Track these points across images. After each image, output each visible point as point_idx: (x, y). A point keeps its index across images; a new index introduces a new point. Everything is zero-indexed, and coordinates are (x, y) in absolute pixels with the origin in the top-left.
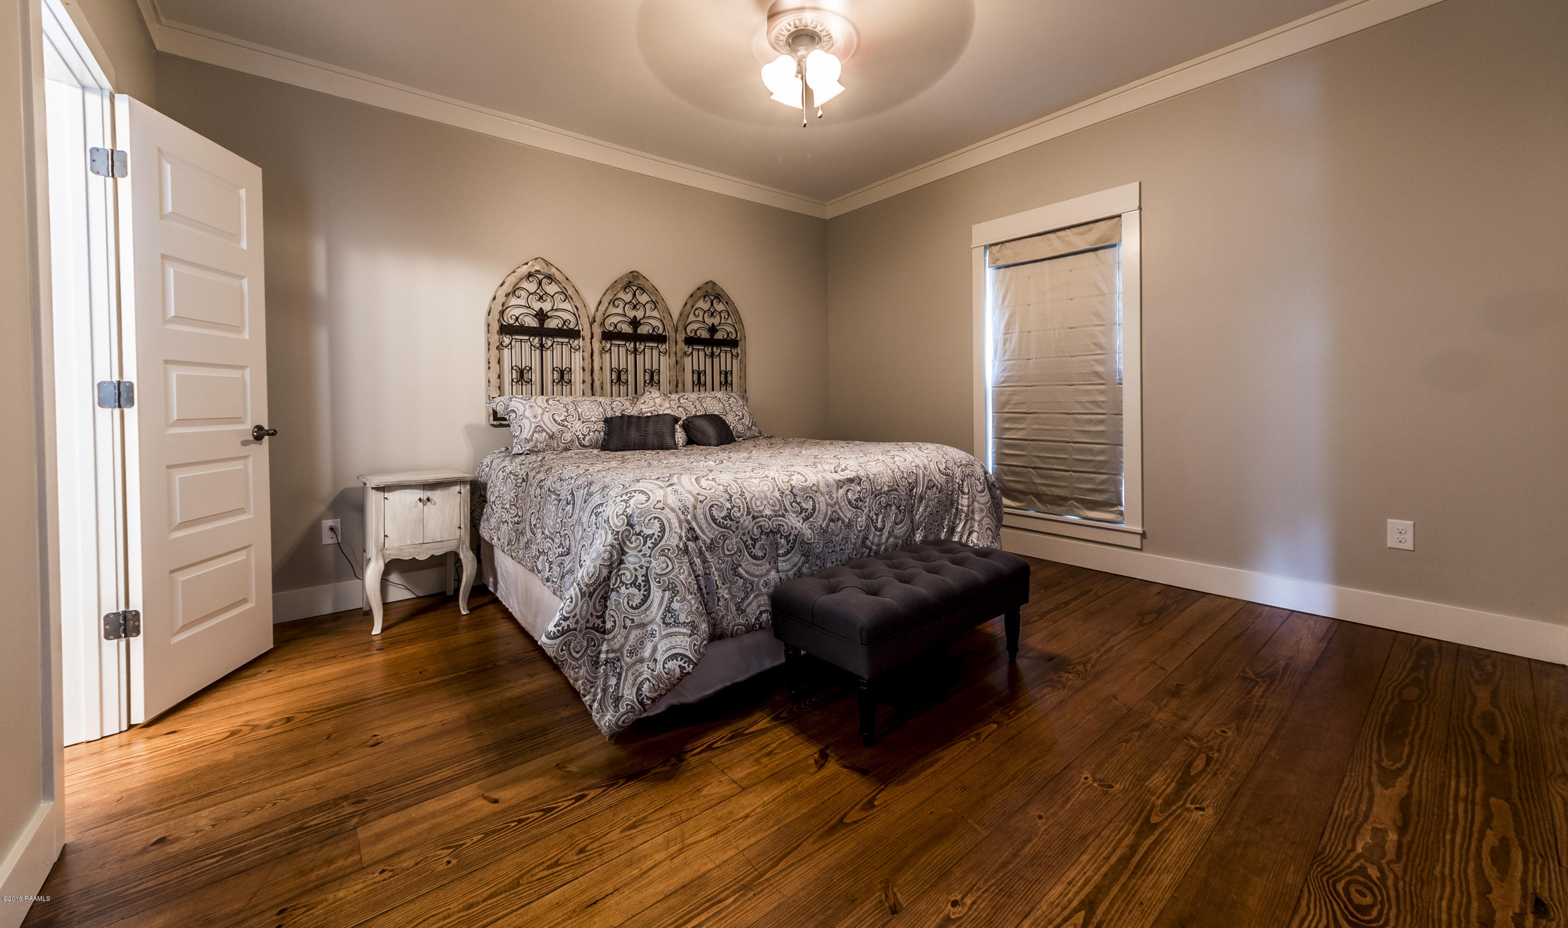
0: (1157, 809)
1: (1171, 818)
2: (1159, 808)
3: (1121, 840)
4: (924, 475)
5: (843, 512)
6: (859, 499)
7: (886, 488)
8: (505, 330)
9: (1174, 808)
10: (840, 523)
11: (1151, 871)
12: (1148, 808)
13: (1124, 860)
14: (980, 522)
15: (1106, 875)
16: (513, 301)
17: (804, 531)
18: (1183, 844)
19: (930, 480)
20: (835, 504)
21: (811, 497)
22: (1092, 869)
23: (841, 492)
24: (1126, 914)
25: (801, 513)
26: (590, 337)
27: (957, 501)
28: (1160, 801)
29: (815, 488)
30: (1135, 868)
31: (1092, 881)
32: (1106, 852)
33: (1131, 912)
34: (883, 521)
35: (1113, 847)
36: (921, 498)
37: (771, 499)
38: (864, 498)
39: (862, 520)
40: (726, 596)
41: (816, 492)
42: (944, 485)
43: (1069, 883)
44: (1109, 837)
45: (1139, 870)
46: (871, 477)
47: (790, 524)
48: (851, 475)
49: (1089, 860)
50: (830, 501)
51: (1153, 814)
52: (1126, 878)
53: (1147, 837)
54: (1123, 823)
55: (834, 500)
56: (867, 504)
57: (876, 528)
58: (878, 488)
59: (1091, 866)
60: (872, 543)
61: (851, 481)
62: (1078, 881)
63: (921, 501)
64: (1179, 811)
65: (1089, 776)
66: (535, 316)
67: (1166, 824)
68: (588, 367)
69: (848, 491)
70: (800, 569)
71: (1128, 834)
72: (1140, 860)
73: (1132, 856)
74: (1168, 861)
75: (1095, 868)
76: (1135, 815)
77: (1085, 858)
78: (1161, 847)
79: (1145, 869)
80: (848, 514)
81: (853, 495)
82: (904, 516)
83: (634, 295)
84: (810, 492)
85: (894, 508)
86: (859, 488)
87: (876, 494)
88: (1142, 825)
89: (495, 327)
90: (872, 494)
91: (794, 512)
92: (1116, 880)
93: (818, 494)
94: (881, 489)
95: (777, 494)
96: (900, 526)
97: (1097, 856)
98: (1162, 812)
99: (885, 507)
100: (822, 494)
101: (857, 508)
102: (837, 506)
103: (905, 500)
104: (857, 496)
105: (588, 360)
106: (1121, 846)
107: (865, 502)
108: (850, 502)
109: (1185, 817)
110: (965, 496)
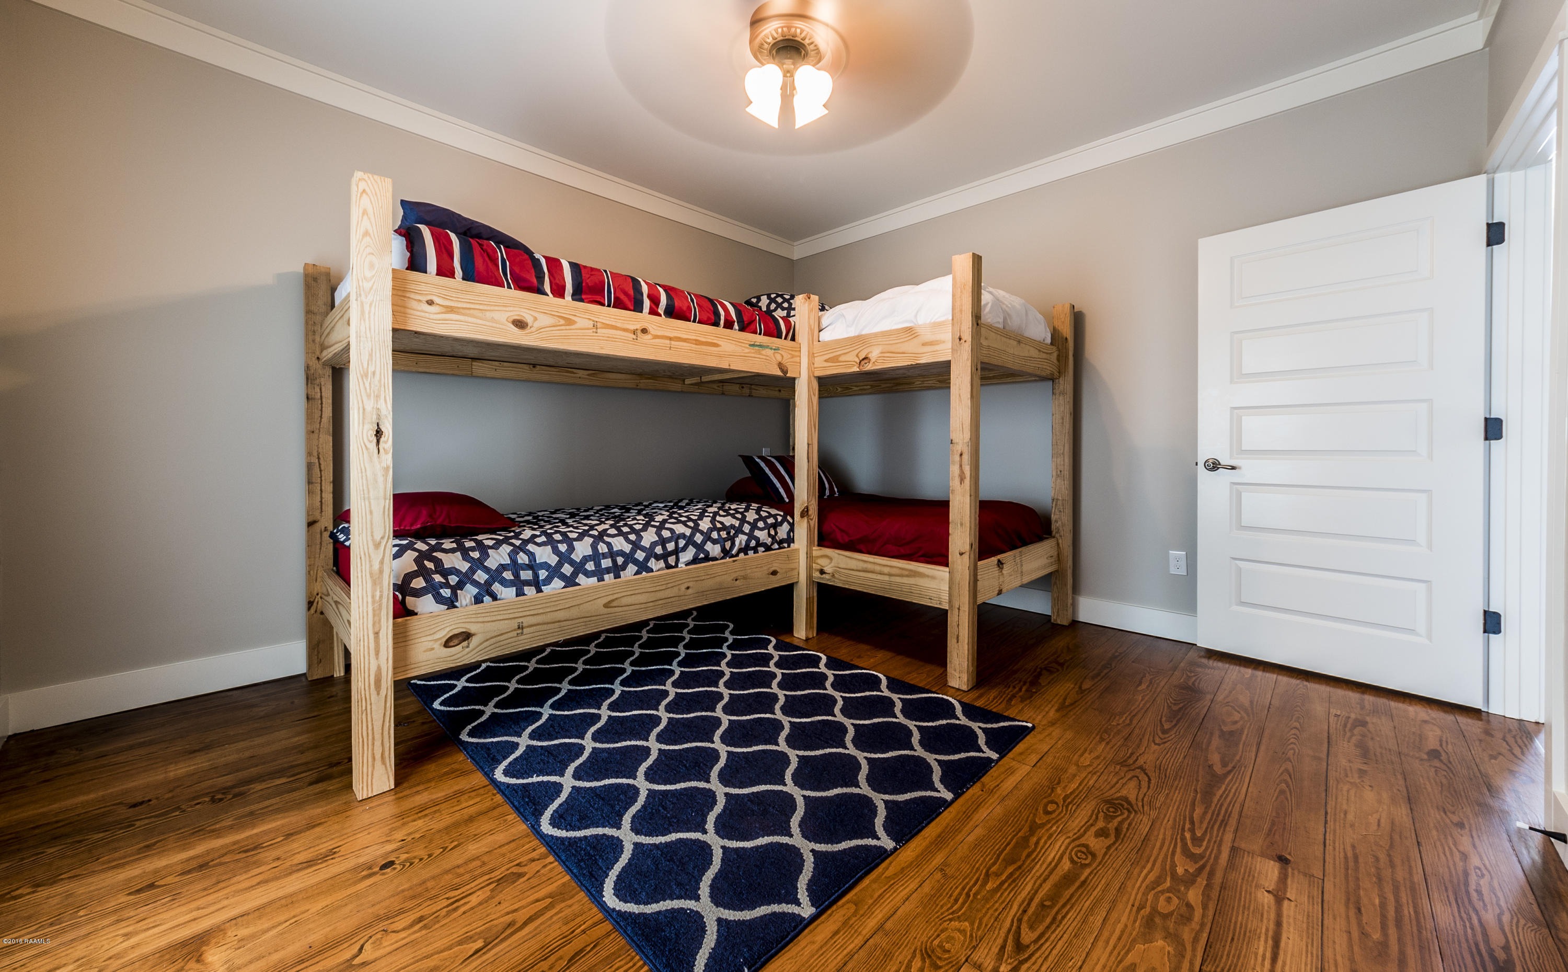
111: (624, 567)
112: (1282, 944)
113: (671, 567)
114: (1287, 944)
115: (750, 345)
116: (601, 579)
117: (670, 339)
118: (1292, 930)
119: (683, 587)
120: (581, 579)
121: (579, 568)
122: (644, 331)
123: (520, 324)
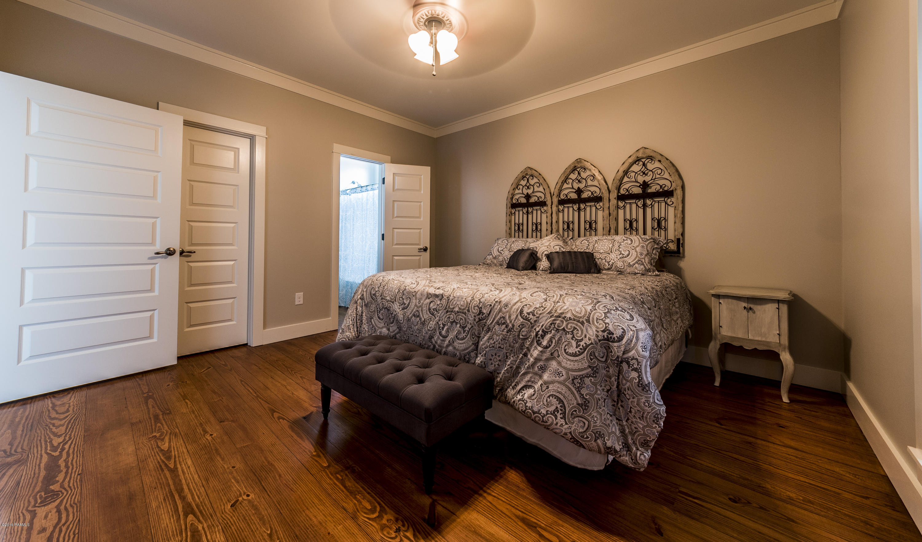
0: (196, 523)
1: (183, 527)
2: (196, 524)
3: (192, 495)
4: (500, 310)
5: (422, 314)
6: (435, 309)
7: (457, 309)
8: (514, 206)
9: (189, 534)
10: (418, 319)
11: (164, 500)
12: (201, 518)
13: (180, 491)
14: (546, 383)
15: (180, 481)
16: (517, 191)
17: (399, 315)
18: (163, 523)
19: (504, 318)
20: (420, 306)
21: (410, 298)
22: (188, 477)
23: (428, 301)
24: (157, 481)
25: (402, 305)
26: (551, 204)
27: (529, 349)
28: (200, 528)
29: (414, 294)
30: (173, 494)
31: (182, 475)
32: (191, 486)
33: (156, 483)
34: (448, 331)
35: (191, 490)
36: (489, 330)
37: (393, 292)
38: (439, 310)
39: (432, 324)
40: (366, 329)
41: (414, 296)
42: (517, 325)
43: (189, 467)
44: (199, 490)
45: (170, 495)
46: (451, 298)
47: (394, 308)
48: (438, 292)
49: (193, 478)
50: (418, 304)
51: (194, 519)
52: (172, 489)
53: (183, 507)
54: (201, 500)
55: (420, 304)
56: (439, 315)
57: (440, 333)
58: (451, 307)
59: (190, 477)
60: (436, 342)
61: (436, 296)
62: (187, 470)
63: (488, 332)
64: (184, 535)
65: (250, 498)
66: (525, 197)
67: (182, 522)
68: (549, 222)
69: (432, 302)
70: (395, 335)
71: (193, 499)
72: (174, 497)
73: (179, 495)
74: (162, 510)
75: (187, 478)
76: (202, 508)
77: (196, 476)
78: (172, 511)
79: (168, 497)
80: (425, 316)
81: (434, 305)
82: (466, 336)
83: (579, 173)
84: (411, 295)
85: (458, 325)
86: (439, 302)
87: (448, 311)
88: (193, 509)
89: (509, 205)
90: (445, 309)
91: (399, 303)
92: (174, 483)
93: (414, 298)
94: (454, 308)
95: (397, 291)
96: (461, 342)
97: (193, 481)
98: (191, 524)
99: (452, 323)
100: (416, 299)
101: (433, 314)
102: (420, 308)
103: (470, 324)
104: (435, 307)
105: (549, 217)
106: (189, 493)
107: (439, 313)
108: (429, 309)
109: (177, 536)
110: (540, 349)
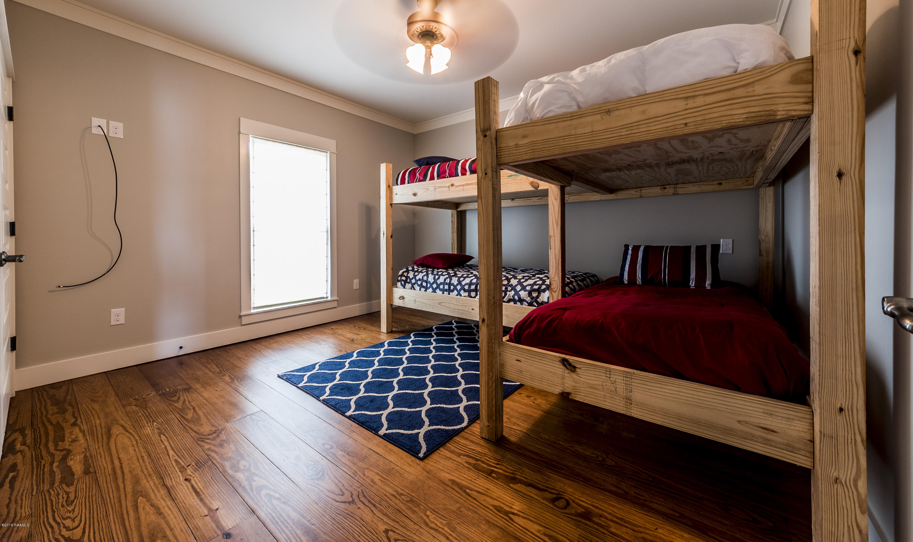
111: (453, 291)
112: (194, 494)
113: (471, 297)
114: (192, 496)
115: (508, 176)
116: (443, 293)
117: (463, 185)
118: (195, 504)
119: (470, 308)
120: (438, 291)
121: (438, 287)
122: (452, 185)
123: (415, 195)
